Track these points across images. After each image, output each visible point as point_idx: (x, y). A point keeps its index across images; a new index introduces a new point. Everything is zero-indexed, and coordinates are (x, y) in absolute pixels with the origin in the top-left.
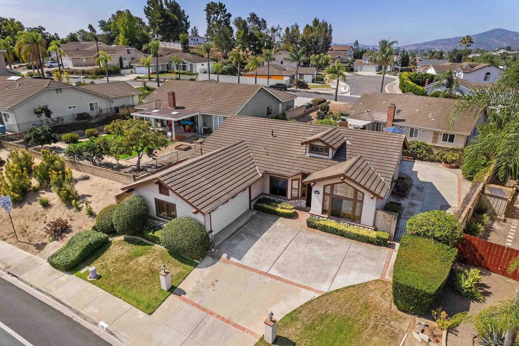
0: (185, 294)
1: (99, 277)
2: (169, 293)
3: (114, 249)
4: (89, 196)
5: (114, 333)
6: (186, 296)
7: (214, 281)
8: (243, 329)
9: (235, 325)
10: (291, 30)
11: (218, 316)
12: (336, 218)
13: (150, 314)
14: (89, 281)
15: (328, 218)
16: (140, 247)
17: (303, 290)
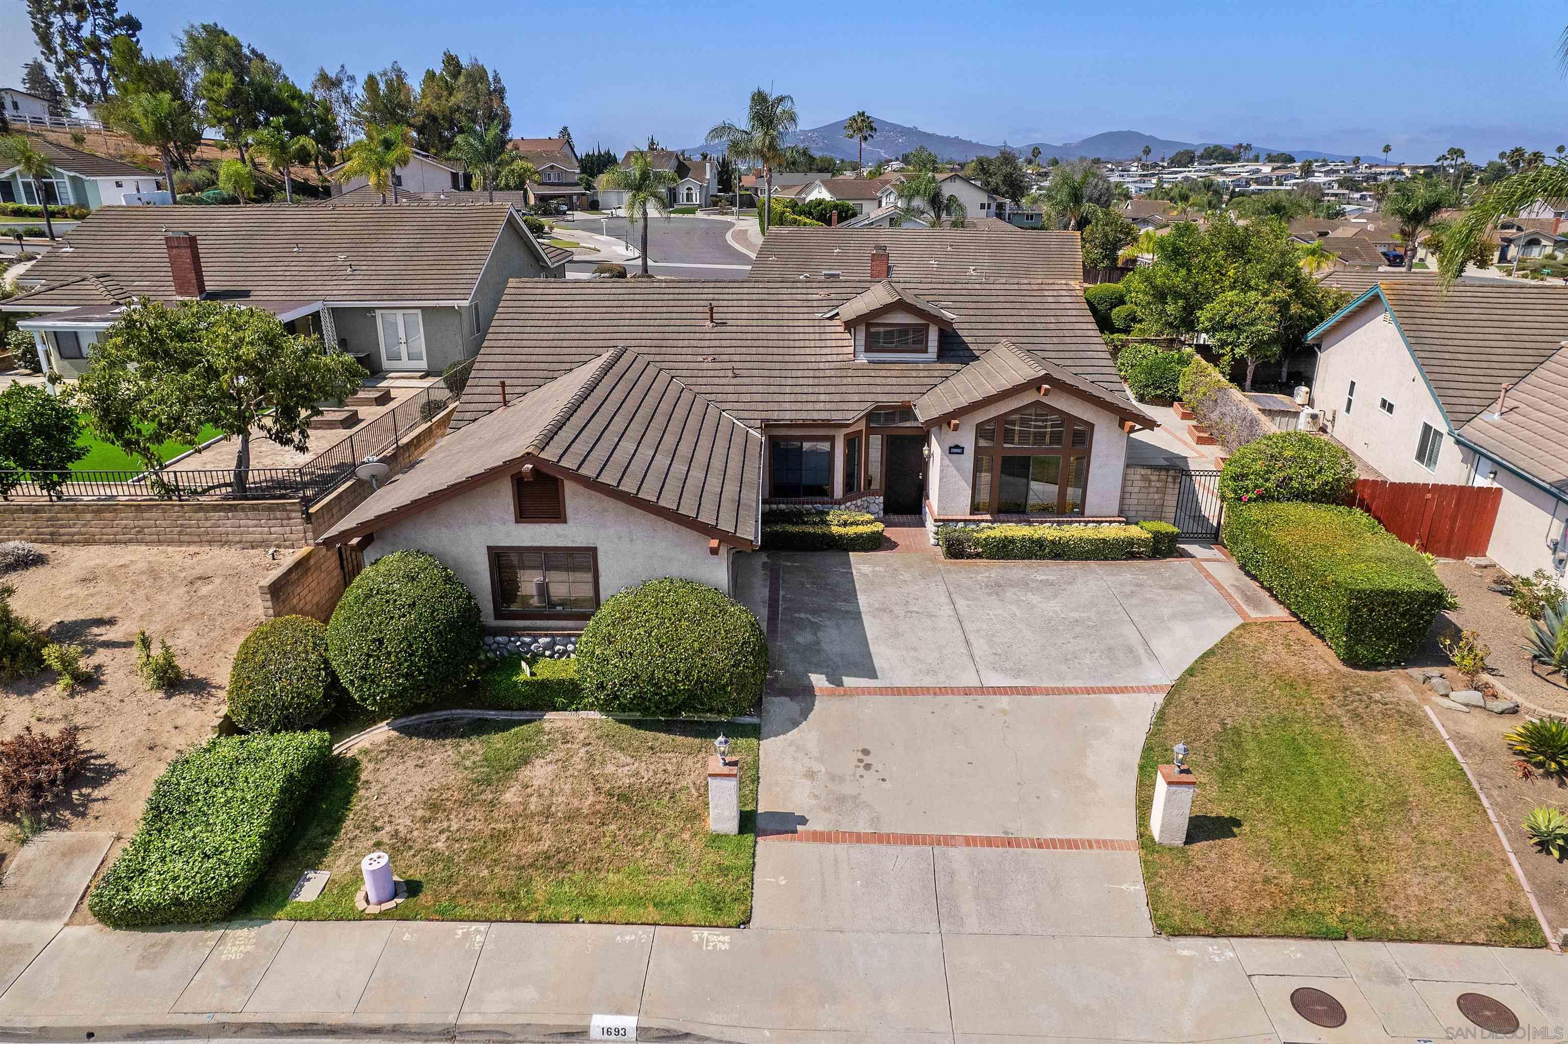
0: (803, 821)
1: (412, 888)
2: (750, 838)
3: (384, 777)
4: (99, 622)
5: (685, 1031)
6: (810, 827)
7: (860, 756)
8: (1071, 844)
9: (1040, 844)
10: (382, 86)
11: (969, 841)
12: (1015, 517)
13: (746, 922)
14: (376, 917)
15: (992, 522)
16: (498, 740)
17: (1115, 697)
